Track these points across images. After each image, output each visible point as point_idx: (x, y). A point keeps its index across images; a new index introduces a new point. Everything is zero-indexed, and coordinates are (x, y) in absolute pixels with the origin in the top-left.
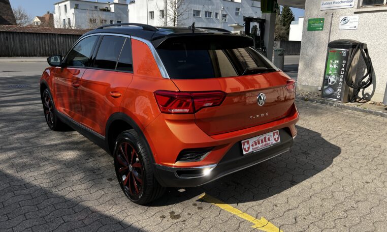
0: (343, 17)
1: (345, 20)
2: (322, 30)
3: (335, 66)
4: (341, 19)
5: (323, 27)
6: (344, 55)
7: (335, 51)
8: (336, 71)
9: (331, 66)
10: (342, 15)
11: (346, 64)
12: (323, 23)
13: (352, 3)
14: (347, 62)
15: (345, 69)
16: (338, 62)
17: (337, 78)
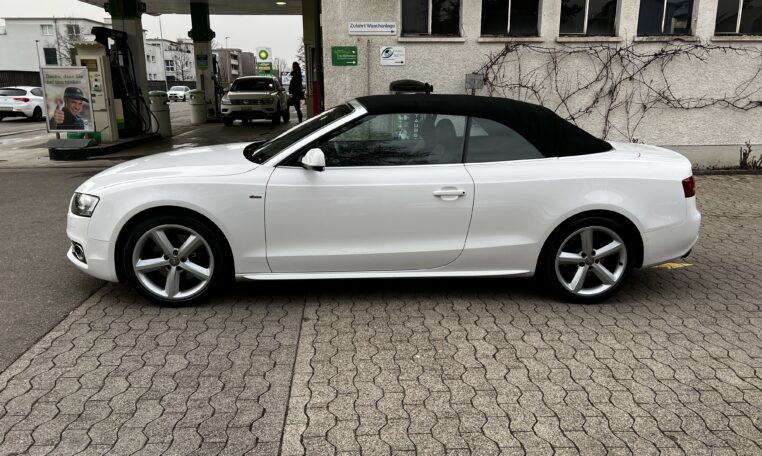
0: (384, 48)
1: (387, 52)
2: (356, 64)
4: (382, 50)
5: (356, 61)
10: (382, 44)
12: (356, 54)
13: (393, 29)
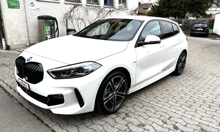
1: (32, 4)
2: (19, 8)
3: (49, 30)
5: (19, 6)
6: (52, 24)
7: (47, 22)
8: (50, 32)
9: (47, 30)
11: (54, 28)
12: (19, 4)
14: (54, 27)
15: (54, 31)
16: (50, 27)
17: (51, 36)
